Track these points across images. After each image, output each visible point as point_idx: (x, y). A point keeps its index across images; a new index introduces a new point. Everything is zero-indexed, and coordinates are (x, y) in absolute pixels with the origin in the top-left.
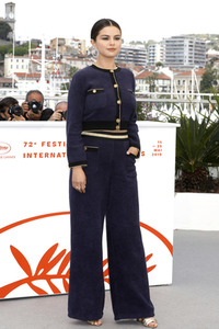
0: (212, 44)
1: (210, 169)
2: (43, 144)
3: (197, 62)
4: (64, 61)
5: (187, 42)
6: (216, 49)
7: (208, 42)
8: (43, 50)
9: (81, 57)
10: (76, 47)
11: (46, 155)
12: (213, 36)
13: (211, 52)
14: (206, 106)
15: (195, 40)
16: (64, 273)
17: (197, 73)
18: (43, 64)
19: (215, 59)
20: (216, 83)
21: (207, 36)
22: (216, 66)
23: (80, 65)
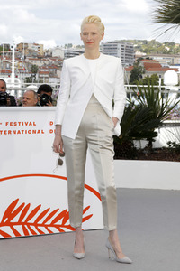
0: (138, 47)
1: (134, 141)
2: (7, 124)
3: (127, 61)
4: (27, 60)
5: (119, 46)
6: (141, 51)
7: (135, 46)
8: (14, 52)
9: (40, 58)
10: (36, 50)
11: (10, 132)
12: (139, 41)
13: (138, 54)
14: (134, 95)
15: (126, 45)
16: (23, 221)
17: (127, 69)
18: (13, 63)
19: (141, 59)
20: (141, 77)
21: (135, 42)
22: (141, 64)
23: (39, 63)
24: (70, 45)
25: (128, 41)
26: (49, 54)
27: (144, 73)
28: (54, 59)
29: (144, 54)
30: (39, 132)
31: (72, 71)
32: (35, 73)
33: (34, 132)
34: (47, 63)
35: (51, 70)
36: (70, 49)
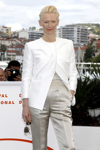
0: (92, 30)
1: (89, 111)
3: (82, 42)
5: (76, 29)
6: (94, 33)
7: (89, 28)
9: (8, 38)
10: (5, 32)
13: (91, 35)
14: (88, 70)
15: (81, 27)
17: (82, 49)
19: (94, 40)
20: (94, 55)
21: (89, 25)
22: (94, 44)
23: (7, 43)
24: (34, 28)
25: (83, 25)
26: (16, 35)
27: (96, 51)
28: (21, 39)
29: (97, 36)
30: (10, 103)
31: (35, 52)
32: (4, 51)
33: (6, 103)
34: (14, 43)
35: (18, 49)
36: (34, 31)
